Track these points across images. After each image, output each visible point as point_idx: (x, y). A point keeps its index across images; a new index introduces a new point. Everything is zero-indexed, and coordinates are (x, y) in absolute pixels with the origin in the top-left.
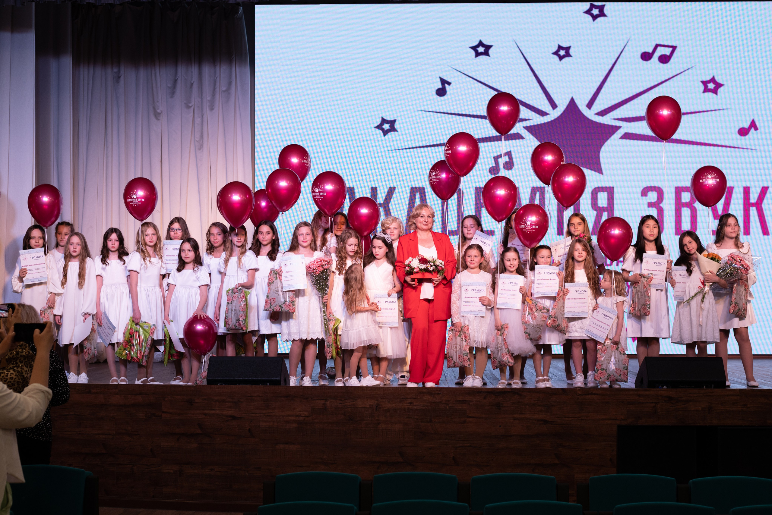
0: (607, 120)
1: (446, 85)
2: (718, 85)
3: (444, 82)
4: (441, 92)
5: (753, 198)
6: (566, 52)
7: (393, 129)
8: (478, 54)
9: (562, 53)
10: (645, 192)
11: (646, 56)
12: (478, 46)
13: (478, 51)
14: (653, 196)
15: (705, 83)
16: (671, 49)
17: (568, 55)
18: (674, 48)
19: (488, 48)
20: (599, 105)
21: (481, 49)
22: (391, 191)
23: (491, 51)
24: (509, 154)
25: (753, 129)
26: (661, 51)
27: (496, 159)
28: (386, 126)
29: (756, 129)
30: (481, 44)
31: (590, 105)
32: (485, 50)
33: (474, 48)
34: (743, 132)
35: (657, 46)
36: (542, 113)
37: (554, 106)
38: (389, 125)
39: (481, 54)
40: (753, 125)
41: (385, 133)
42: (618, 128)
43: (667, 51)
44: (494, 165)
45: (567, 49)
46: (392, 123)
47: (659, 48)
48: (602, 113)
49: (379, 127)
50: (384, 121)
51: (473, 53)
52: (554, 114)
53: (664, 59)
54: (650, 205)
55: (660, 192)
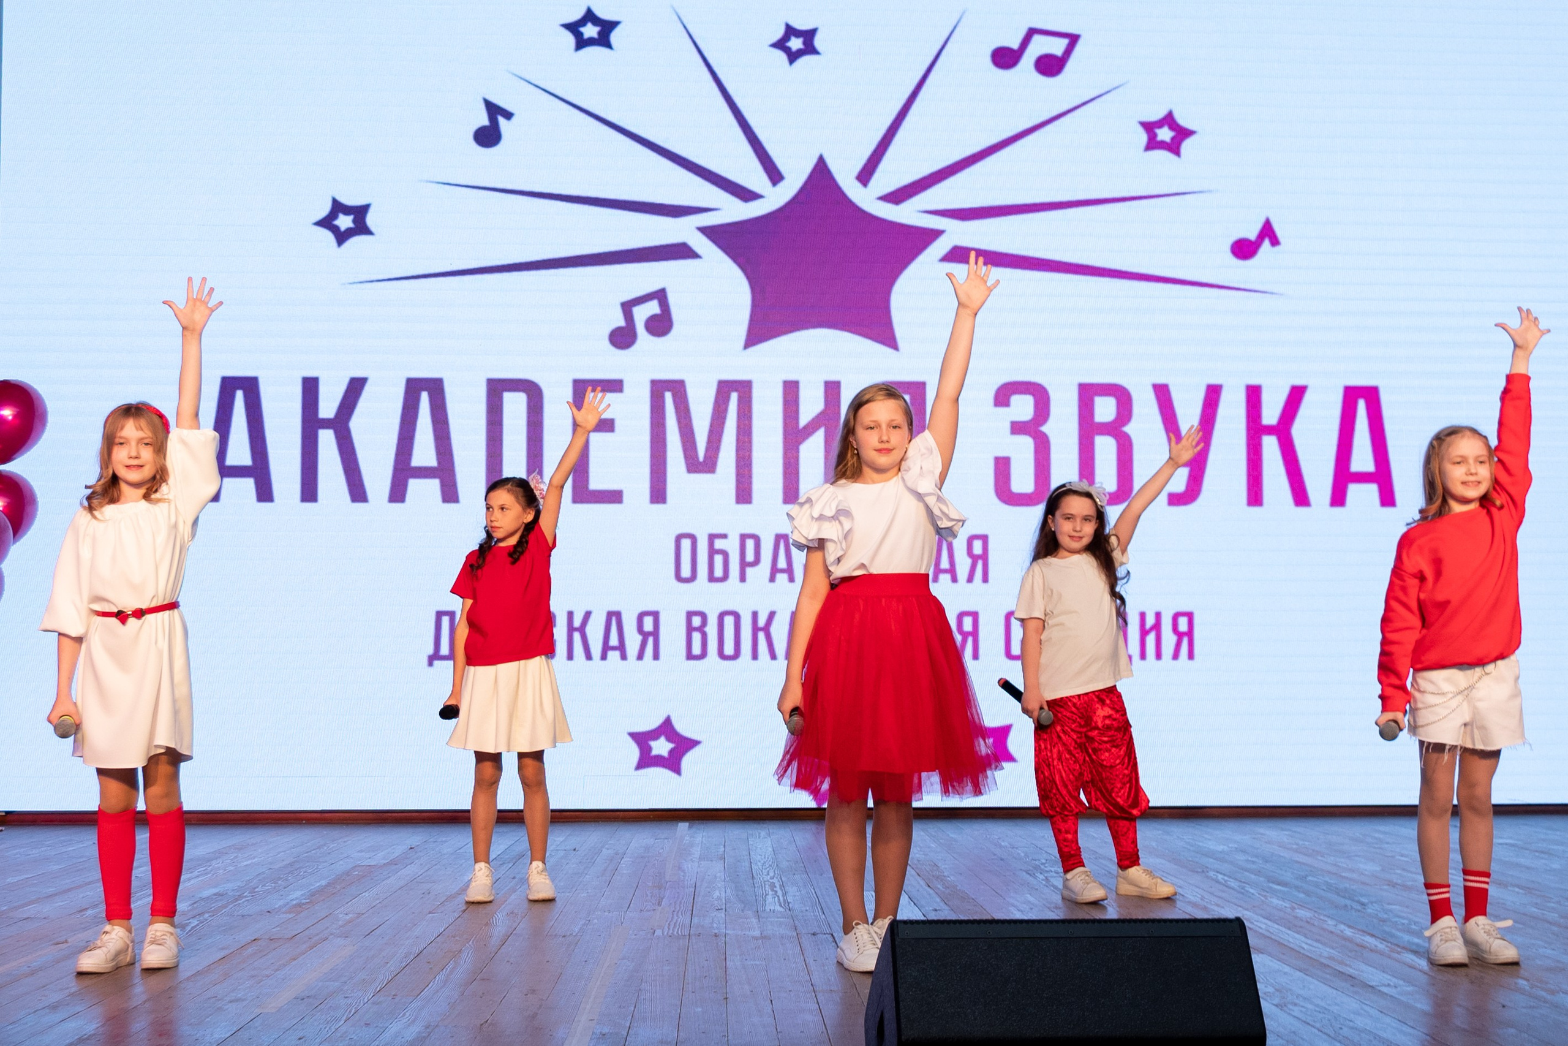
0: (908, 214)
1: (502, 120)
2: (1182, 133)
3: (494, 110)
4: (488, 137)
5: (1270, 415)
6: (804, 43)
7: (361, 228)
8: (582, 43)
9: (796, 44)
10: (1003, 396)
11: (1005, 58)
12: (582, 22)
13: (582, 34)
14: (1023, 407)
15: (1149, 127)
16: (1064, 42)
17: (810, 49)
18: (1073, 39)
19: (607, 27)
20: (888, 178)
21: (590, 31)
22: (356, 387)
23: (615, 37)
24: (660, 295)
25: (1266, 243)
26: (1041, 46)
27: (627, 307)
28: (345, 222)
29: (1275, 242)
30: (589, 17)
31: (865, 176)
32: (599, 33)
33: (573, 28)
34: (1244, 249)
35: (1032, 32)
36: (746, 195)
37: (775, 176)
38: (351, 217)
39: (591, 42)
40: (1268, 232)
41: (341, 237)
42: (936, 234)
43: (1057, 47)
44: (621, 322)
45: (809, 36)
46: (360, 212)
47: (1037, 39)
48: (897, 197)
49: (327, 223)
50: (338, 208)
51: (570, 39)
52: (775, 198)
53: (1050, 66)
54: (1018, 428)
55: (1040, 396)
